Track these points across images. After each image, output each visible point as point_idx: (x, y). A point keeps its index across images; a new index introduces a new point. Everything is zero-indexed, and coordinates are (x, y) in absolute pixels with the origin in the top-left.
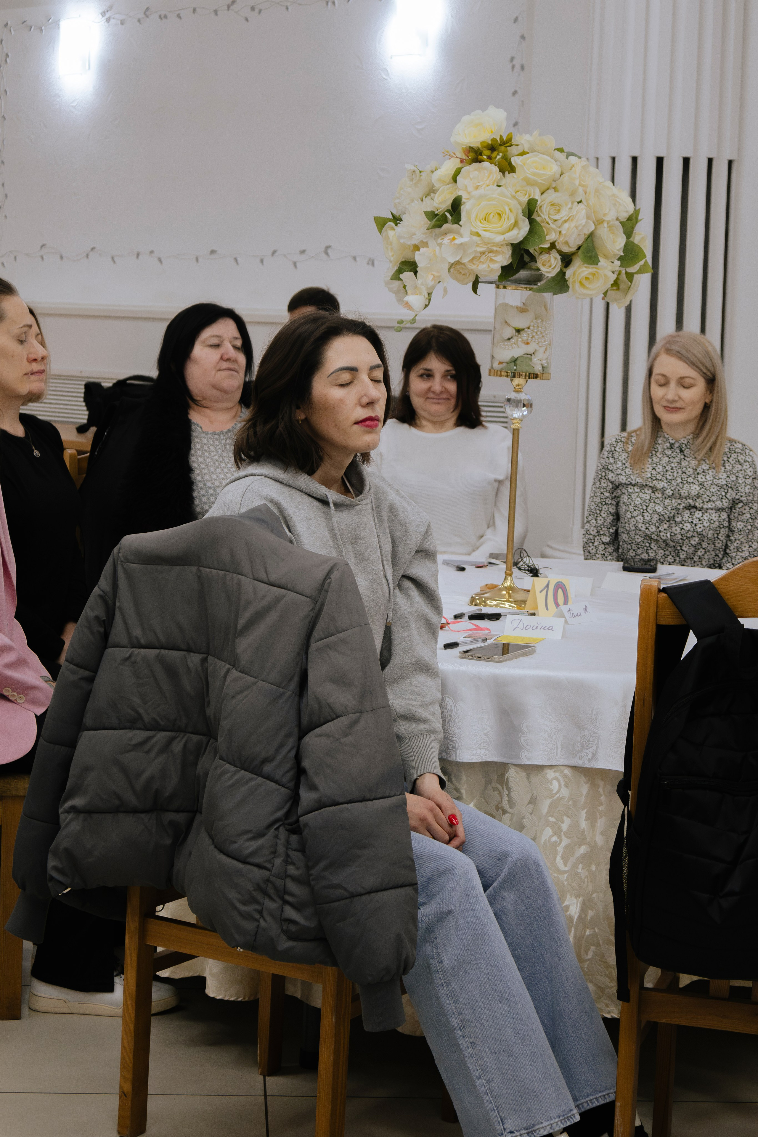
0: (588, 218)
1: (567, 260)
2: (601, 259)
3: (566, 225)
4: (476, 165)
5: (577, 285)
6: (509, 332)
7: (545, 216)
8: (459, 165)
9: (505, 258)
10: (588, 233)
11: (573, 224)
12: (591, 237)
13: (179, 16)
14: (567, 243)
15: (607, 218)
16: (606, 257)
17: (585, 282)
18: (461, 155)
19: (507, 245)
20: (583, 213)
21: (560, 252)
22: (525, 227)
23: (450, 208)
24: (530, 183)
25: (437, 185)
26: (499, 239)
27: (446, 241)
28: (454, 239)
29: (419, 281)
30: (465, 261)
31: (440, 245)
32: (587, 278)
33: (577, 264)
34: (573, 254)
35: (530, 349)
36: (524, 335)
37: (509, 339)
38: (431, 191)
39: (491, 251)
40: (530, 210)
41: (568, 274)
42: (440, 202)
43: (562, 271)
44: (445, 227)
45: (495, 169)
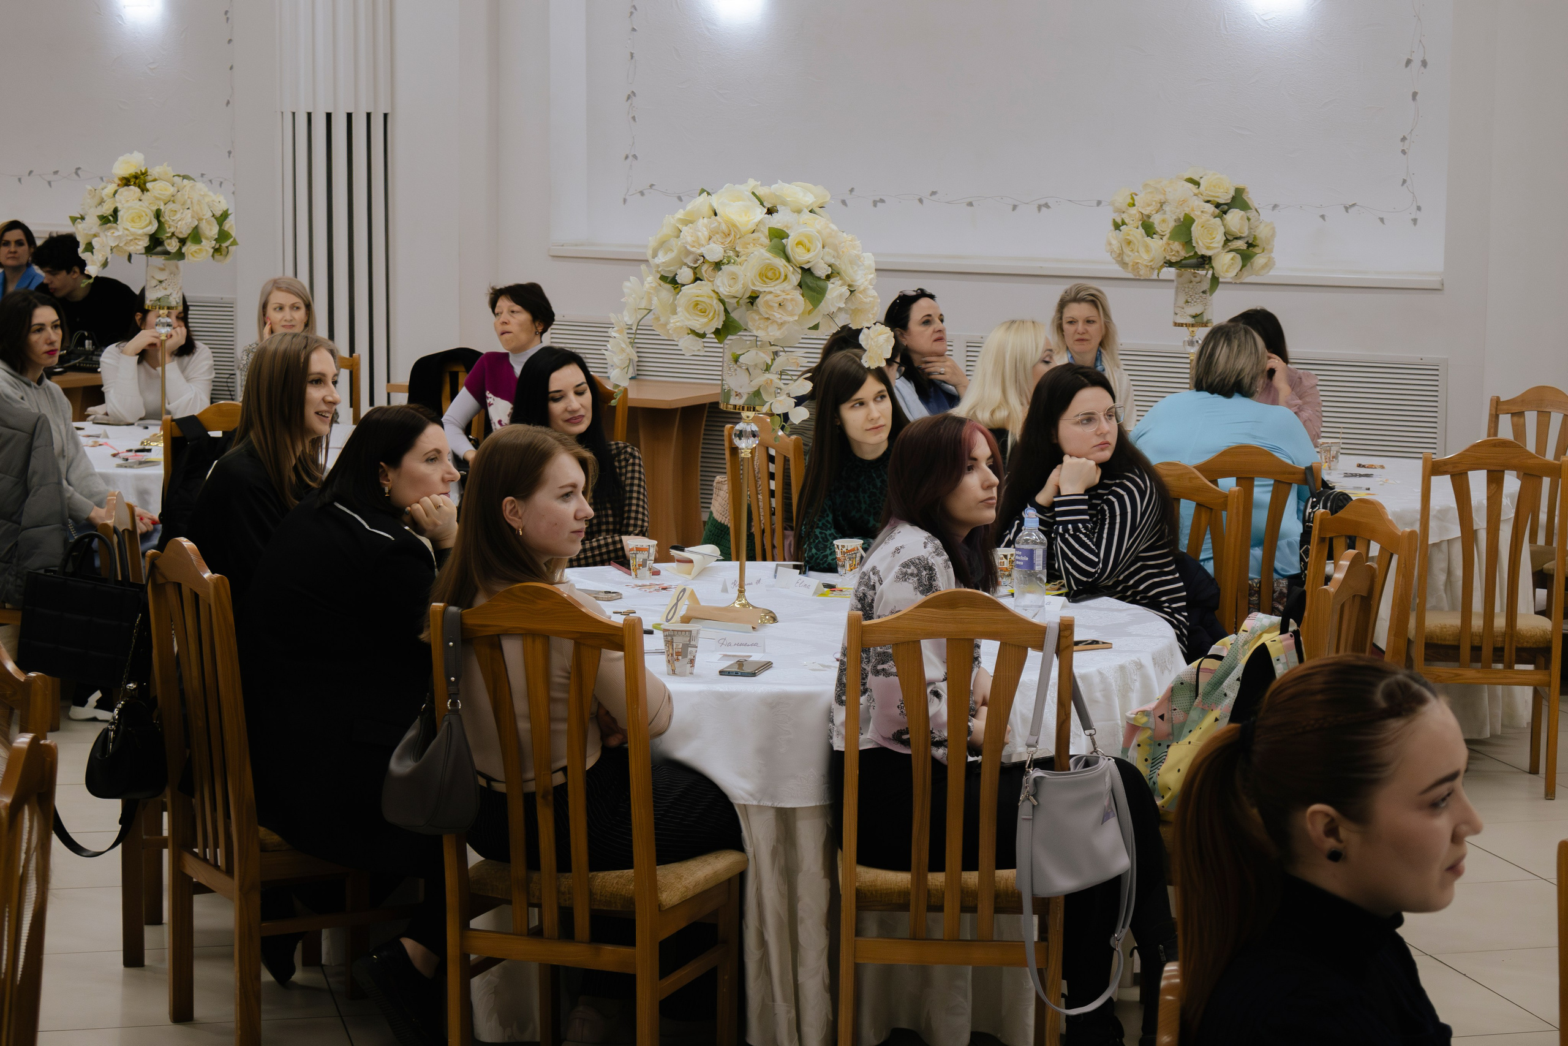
0: (193, 217)
1: (183, 241)
2: (203, 240)
3: (180, 223)
4: (126, 187)
5: (190, 255)
6: (155, 282)
7: (167, 218)
8: (117, 188)
9: (145, 242)
10: (194, 226)
11: (184, 222)
12: (196, 228)
14: (181, 232)
15: (205, 217)
16: (207, 238)
17: (196, 255)
18: (117, 181)
19: (146, 235)
20: (189, 215)
21: (178, 238)
22: (156, 225)
23: (112, 213)
24: (157, 199)
25: (105, 199)
26: (140, 232)
27: (109, 234)
28: (113, 233)
29: (95, 257)
30: (121, 245)
31: (106, 236)
32: (196, 252)
33: (188, 244)
34: (187, 238)
35: (168, 292)
36: (164, 284)
37: (155, 287)
38: (102, 202)
39: (136, 239)
40: (158, 215)
41: (184, 250)
42: (107, 209)
43: (180, 248)
44: (109, 225)
45: (137, 190)
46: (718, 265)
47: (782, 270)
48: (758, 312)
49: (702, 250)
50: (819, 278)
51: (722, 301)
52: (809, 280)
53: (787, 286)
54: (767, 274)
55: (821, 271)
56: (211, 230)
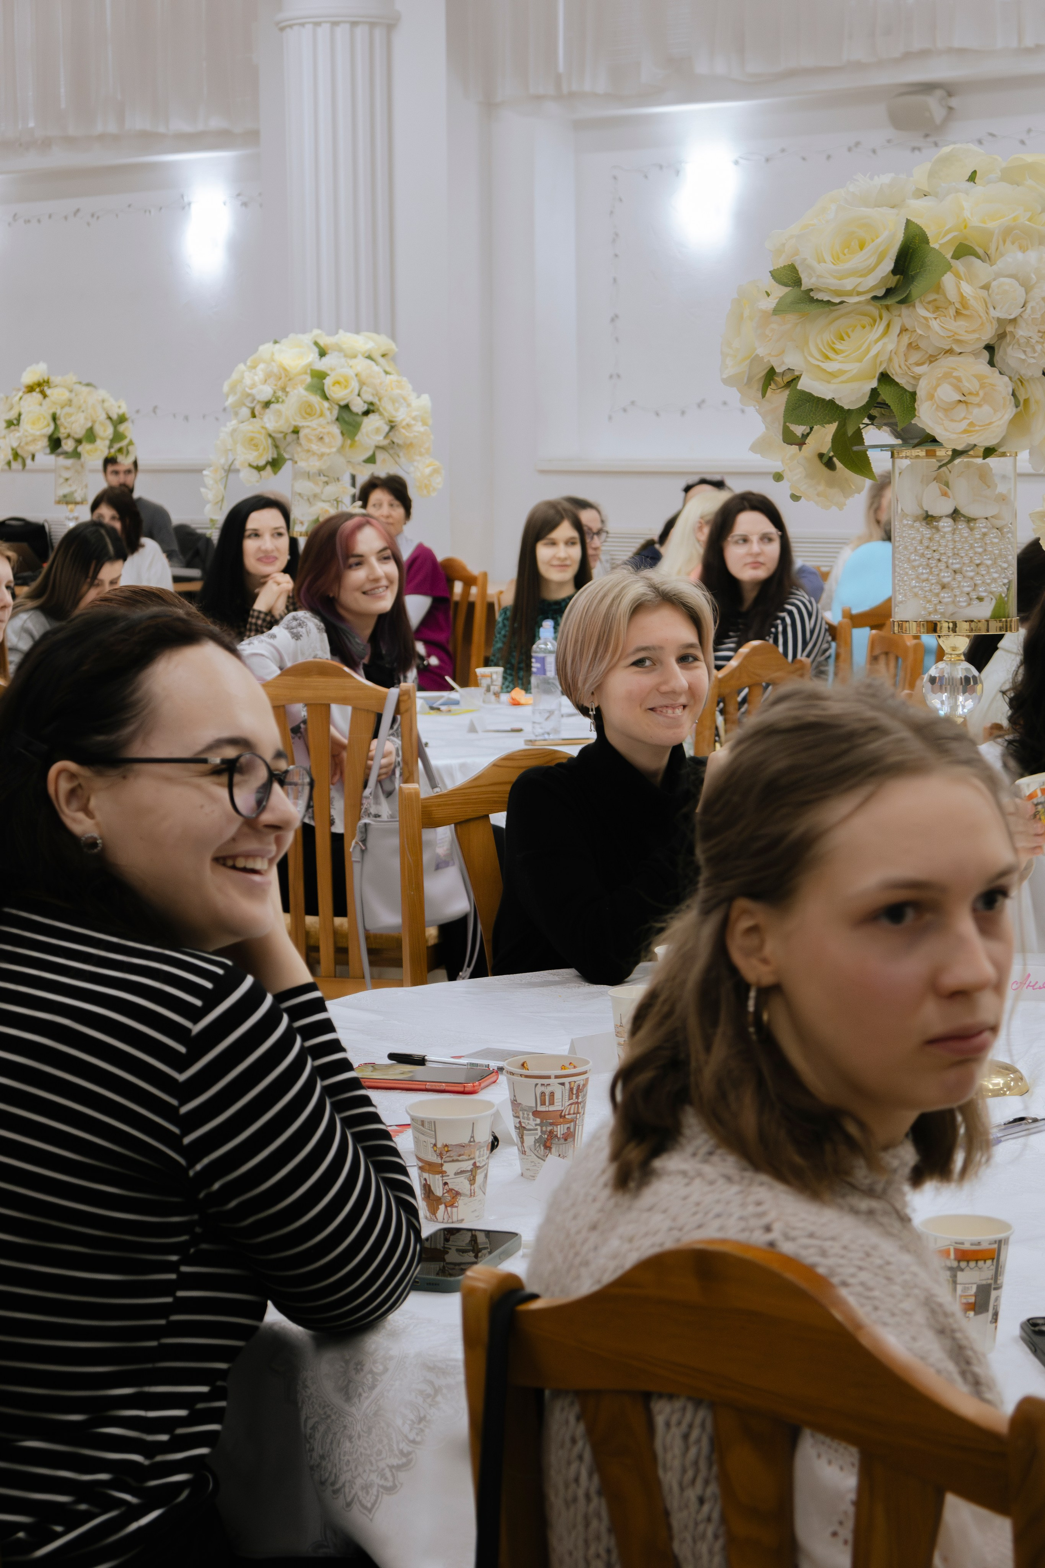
0: (86, 419)
1: (79, 442)
3: (75, 425)
4: (30, 394)
6: (61, 480)
7: (63, 420)
8: (23, 395)
9: (45, 442)
10: (88, 428)
11: (79, 424)
12: (91, 429)
13: (39, 221)
14: (76, 433)
15: (100, 420)
18: (24, 389)
19: (44, 435)
21: (73, 438)
22: (52, 427)
24: (54, 403)
26: (38, 433)
27: (11, 435)
34: (82, 438)
35: (73, 488)
36: (69, 482)
38: (11, 408)
39: (37, 439)
40: (54, 418)
41: (80, 449)
42: (13, 415)
43: (76, 448)
44: (12, 427)
45: (40, 396)
46: (267, 404)
47: (317, 406)
48: (300, 444)
49: (254, 391)
50: (357, 414)
51: (270, 436)
52: (346, 416)
53: (322, 421)
54: (308, 411)
55: (358, 406)
56: (106, 431)
